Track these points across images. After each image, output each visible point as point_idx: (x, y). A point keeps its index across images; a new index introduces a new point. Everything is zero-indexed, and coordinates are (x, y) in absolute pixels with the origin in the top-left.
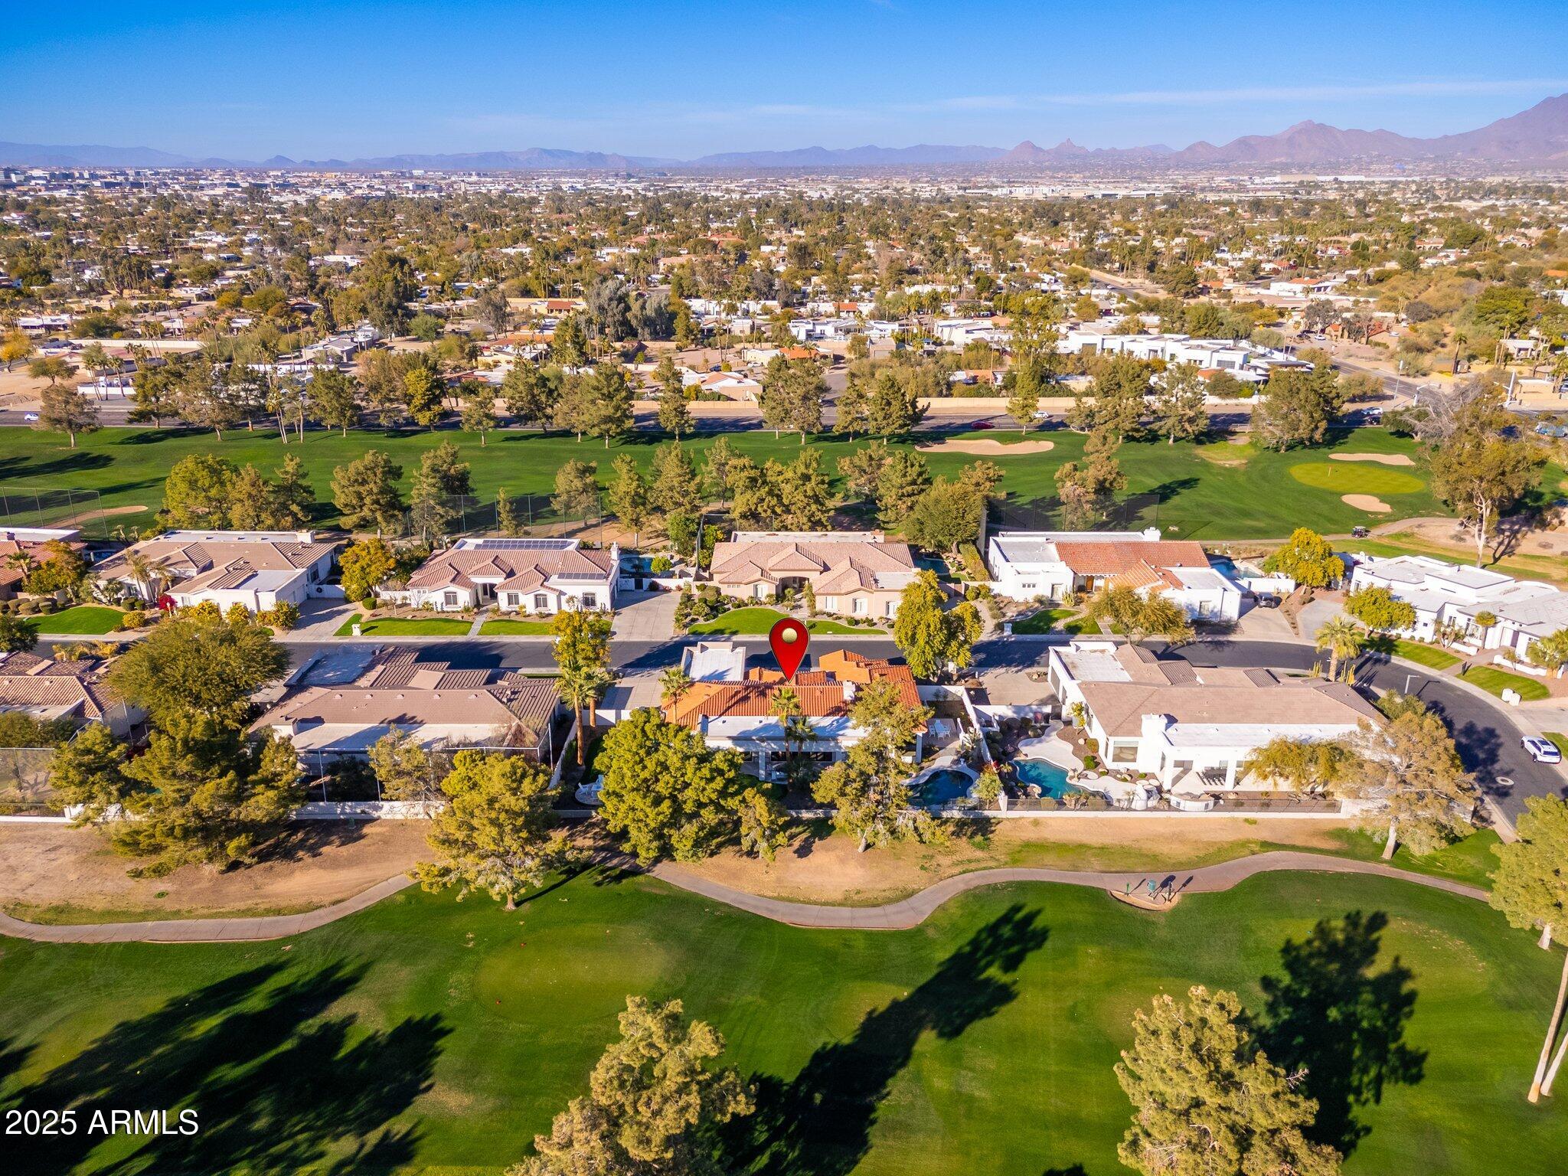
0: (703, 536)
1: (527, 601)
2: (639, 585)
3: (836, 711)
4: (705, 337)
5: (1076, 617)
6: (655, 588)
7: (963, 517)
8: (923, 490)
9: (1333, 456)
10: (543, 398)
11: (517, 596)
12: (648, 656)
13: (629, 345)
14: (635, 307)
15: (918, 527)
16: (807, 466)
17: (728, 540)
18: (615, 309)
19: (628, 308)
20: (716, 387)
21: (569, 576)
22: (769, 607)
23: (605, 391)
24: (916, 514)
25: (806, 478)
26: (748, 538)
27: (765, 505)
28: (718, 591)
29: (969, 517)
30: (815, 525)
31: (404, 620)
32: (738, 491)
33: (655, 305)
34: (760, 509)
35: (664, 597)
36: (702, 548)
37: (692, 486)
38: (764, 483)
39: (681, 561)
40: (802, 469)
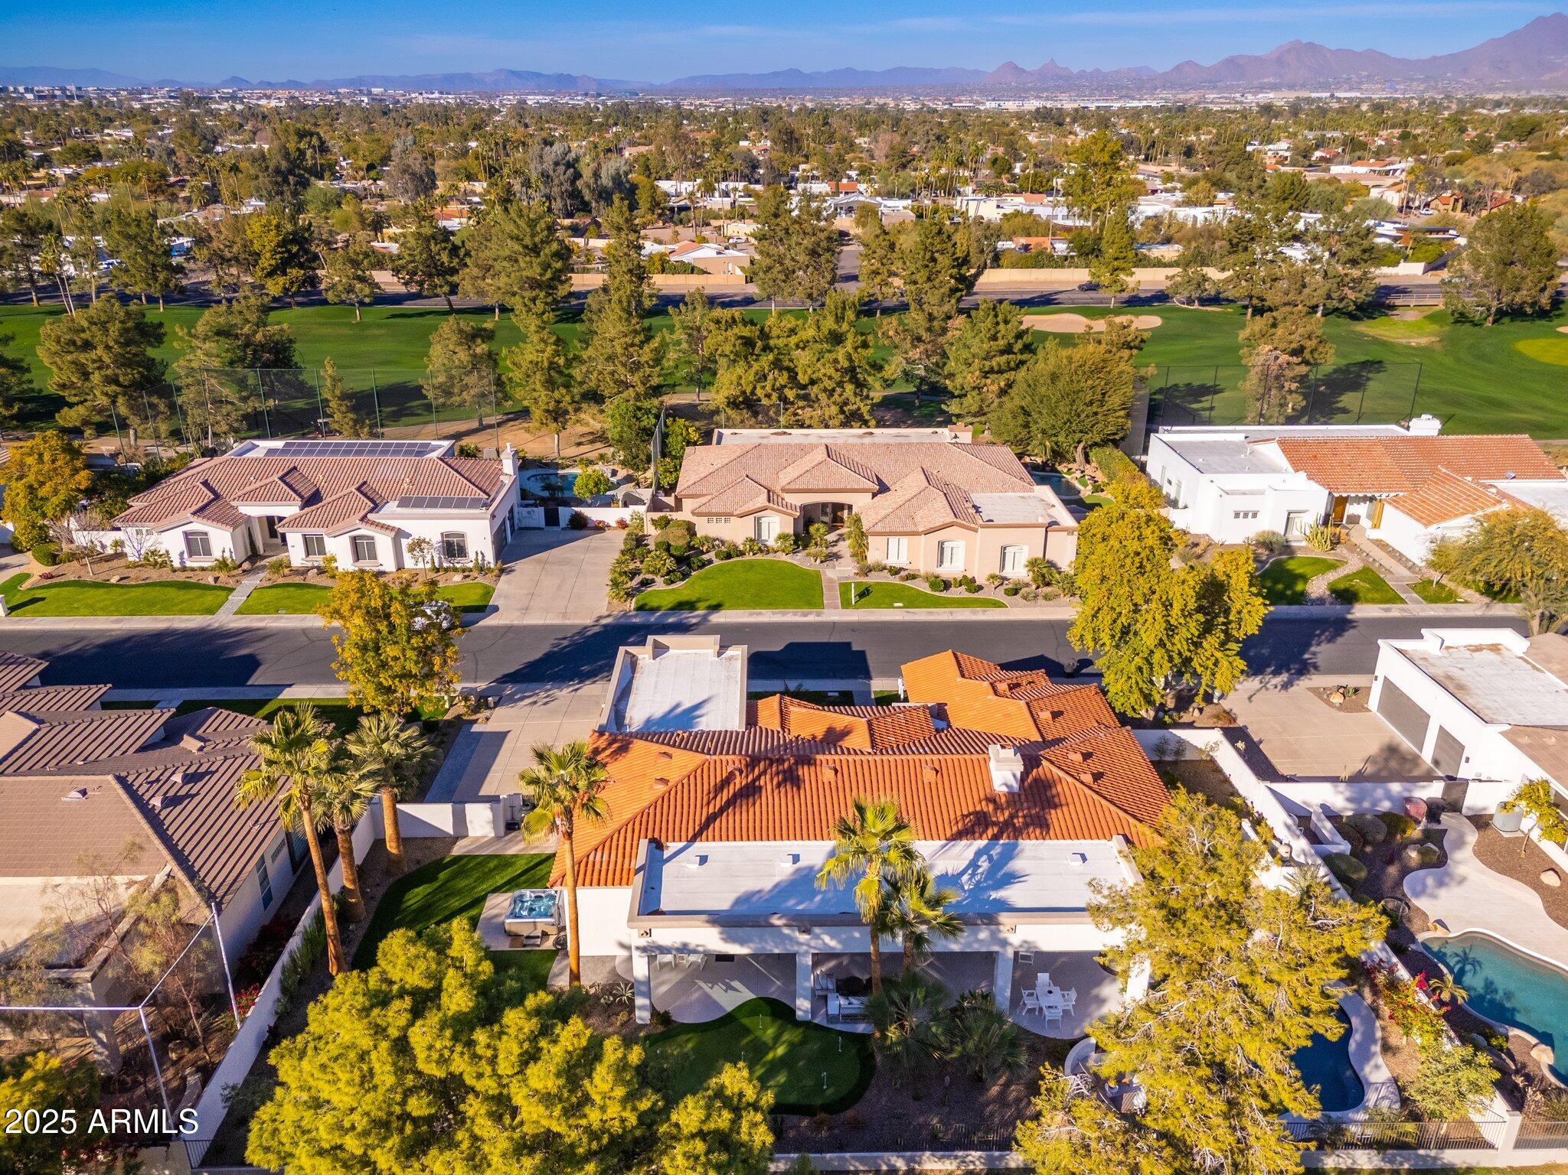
0: (665, 436)
1: (339, 549)
2: (552, 519)
3: (973, 825)
4: (674, 215)
5: (1342, 572)
6: (580, 524)
7: (1102, 403)
8: (1022, 363)
9: (1561, 329)
10: (445, 258)
11: (320, 540)
13: (581, 220)
14: (587, 173)
15: (1021, 419)
16: (839, 319)
17: (707, 438)
18: (562, 175)
19: (578, 175)
20: (688, 258)
21: (419, 503)
22: (782, 557)
23: (528, 241)
24: (1017, 399)
25: (837, 339)
26: (739, 438)
27: (768, 385)
28: (690, 529)
29: (1114, 400)
30: (851, 419)
31: (105, 585)
32: (723, 361)
33: (612, 172)
34: (759, 392)
35: (595, 540)
36: (664, 455)
37: (646, 354)
38: (767, 348)
39: (629, 479)
40: (829, 324)
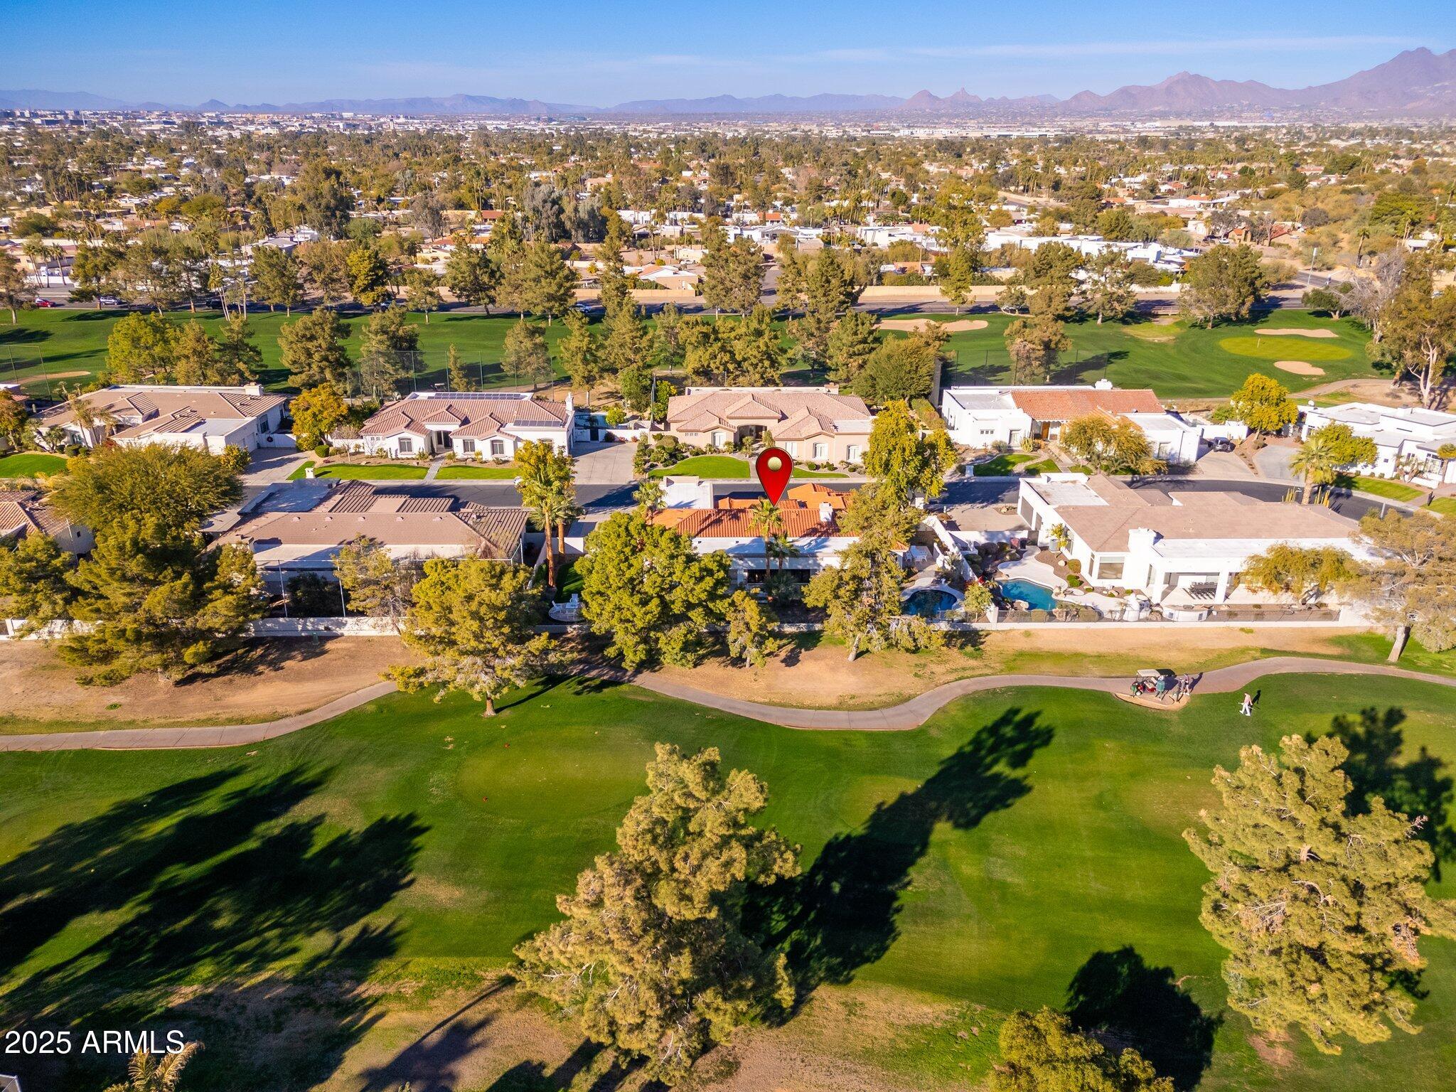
0: (656, 391)
1: (483, 447)
2: (594, 436)
3: (812, 532)
4: (639, 240)
5: (1035, 461)
6: (610, 439)
7: (916, 371)
8: (873, 349)
9: (1258, 331)
10: (486, 279)
11: (472, 443)
12: (607, 497)
13: (564, 245)
14: (569, 209)
15: (870, 382)
16: (760, 322)
17: (681, 393)
18: (549, 211)
19: (561, 211)
20: (652, 277)
21: (525, 423)
22: (727, 455)
23: (548, 268)
24: (869, 370)
25: (759, 333)
26: (700, 393)
27: (718, 361)
28: (676, 440)
29: (923, 371)
30: (768, 382)
31: (359, 465)
32: (689, 348)
33: (588, 208)
34: (712, 365)
35: (620, 447)
36: (656, 401)
37: (644, 343)
38: (717, 339)
39: (634, 417)
40: (754, 325)
